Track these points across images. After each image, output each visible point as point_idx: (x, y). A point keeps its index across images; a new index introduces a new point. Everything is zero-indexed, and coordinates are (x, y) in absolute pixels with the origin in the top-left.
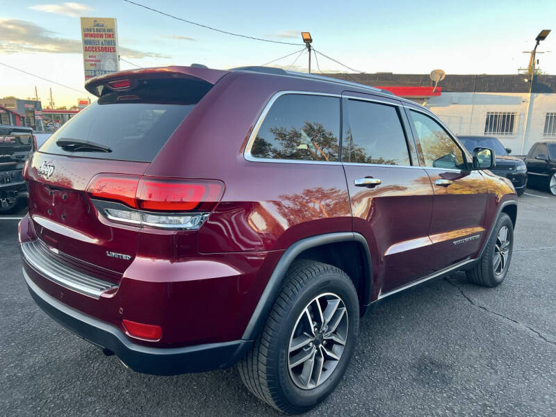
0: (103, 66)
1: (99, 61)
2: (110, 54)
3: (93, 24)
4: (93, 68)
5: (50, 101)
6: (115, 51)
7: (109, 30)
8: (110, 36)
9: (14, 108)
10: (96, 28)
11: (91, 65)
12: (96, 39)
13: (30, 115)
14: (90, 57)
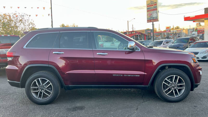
0: (153, 16)
1: (152, 14)
2: (155, 11)
3: (150, 2)
4: (150, 17)
5: (159, 29)
6: (157, 10)
7: (155, 3)
8: (155, 5)
9: (144, 33)
10: (151, 3)
11: (149, 16)
12: (151, 7)
13: (150, 34)
14: (149, 13)
